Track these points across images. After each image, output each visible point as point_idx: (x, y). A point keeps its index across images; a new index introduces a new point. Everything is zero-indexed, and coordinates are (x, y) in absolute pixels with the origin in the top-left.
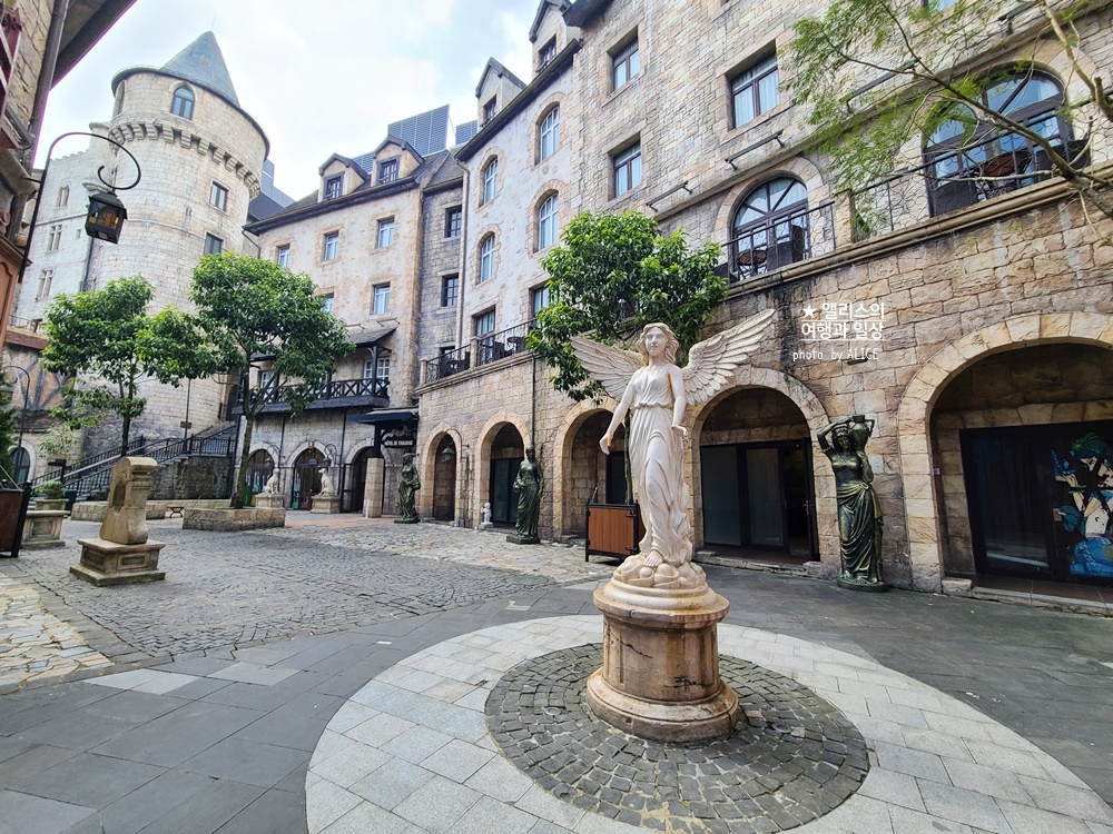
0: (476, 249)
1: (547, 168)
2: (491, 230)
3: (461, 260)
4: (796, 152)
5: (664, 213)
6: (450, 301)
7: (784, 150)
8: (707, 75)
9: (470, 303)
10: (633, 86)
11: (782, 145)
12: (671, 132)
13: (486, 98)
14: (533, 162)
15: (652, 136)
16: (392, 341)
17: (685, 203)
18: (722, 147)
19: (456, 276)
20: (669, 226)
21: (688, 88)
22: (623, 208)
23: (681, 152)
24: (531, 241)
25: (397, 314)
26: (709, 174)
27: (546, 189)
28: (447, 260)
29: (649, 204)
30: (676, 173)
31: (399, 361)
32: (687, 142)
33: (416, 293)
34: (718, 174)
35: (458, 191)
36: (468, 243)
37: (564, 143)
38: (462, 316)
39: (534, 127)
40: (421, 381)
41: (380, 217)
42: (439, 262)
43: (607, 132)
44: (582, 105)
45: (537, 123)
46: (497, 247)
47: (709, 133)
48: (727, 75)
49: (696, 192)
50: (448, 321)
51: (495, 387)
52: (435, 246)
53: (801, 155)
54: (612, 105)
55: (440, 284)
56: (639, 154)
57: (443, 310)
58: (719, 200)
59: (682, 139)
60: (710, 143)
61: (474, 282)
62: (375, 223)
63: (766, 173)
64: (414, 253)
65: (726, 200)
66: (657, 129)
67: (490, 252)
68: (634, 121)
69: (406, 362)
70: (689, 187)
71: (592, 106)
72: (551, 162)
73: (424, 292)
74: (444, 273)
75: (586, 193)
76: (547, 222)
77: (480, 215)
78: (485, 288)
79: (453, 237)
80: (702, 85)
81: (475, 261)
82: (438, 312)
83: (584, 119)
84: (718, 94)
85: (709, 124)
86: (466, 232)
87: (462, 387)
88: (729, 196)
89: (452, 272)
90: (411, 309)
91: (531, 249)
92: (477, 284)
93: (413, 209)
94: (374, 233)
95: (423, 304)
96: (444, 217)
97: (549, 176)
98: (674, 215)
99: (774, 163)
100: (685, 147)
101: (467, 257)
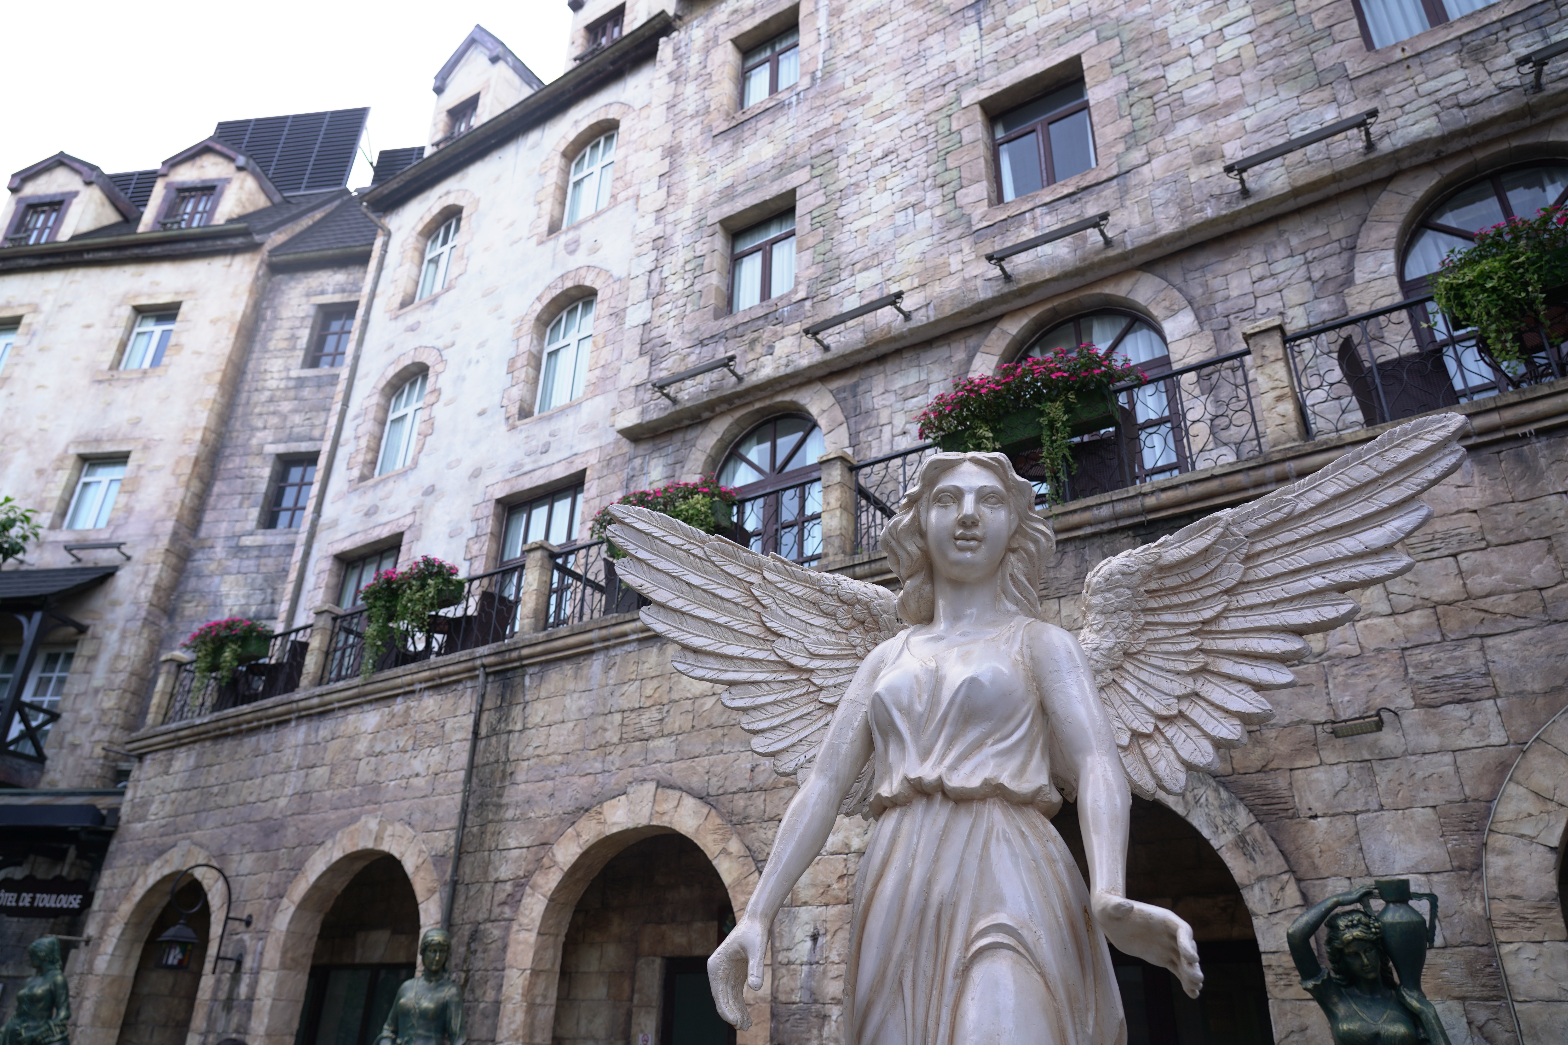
0: (376, 399)
1: (577, 242)
2: (423, 358)
3: (333, 421)
4: (1138, 260)
5: (844, 357)
6: (284, 517)
7: (1111, 253)
8: (941, 101)
9: (334, 524)
10: (781, 106)
11: (1108, 242)
12: (864, 197)
13: (455, 95)
14: (544, 227)
15: (822, 200)
16: (99, 602)
17: (894, 339)
18: (978, 235)
19: (311, 459)
20: (856, 386)
21: (903, 118)
22: (749, 337)
23: (886, 235)
24: (516, 393)
25: (131, 532)
26: (952, 284)
27: (569, 284)
28: (297, 419)
29: (813, 332)
30: (873, 276)
31: (104, 659)
32: (900, 218)
33: (196, 485)
34: (970, 285)
35: (355, 273)
36: (357, 383)
37: (621, 197)
38: (307, 554)
39: (557, 161)
40: (150, 718)
41: (143, 301)
42: (274, 421)
43: (720, 181)
44: (670, 127)
45: (564, 154)
46: (431, 399)
47: (949, 206)
48: (985, 105)
49: (920, 319)
50: (270, 564)
51: (361, 747)
52: (272, 384)
53: (1148, 266)
54: (733, 134)
55: (266, 472)
56: (792, 234)
57: (259, 539)
58: (972, 342)
59: (887, 212)
60: (949, 225)
61: (356, 473)
62: (126, 312)
63: (1074, 296)
64: (211, 392)
65: (987, 342)
66: (833, 188)
67: (410, 410)
68: (783, 168)
69: (122, 664)
70: (907, 304)
71: (690, 133)
72: (587, 233)
73: (218, 487)
74: (281, 448)
75: (663, 298)
76: (562, 354)
77: (401, 324)
78: (381, 491)
79: (324, 370)
80: (933, 118)
81: (368, 426)
82: (247, 541)
83: (672, 152)
84: (968, 135)
85: (946, 189)
86: (356, 358)
87: (265, 740)
88: (995, 334)
89: (304, 447)
90: (169, 526)
91: (514, 410)
92: (363, 478)
93: (234, 295)
94: (118, 334)
95: (209, 517)
96: (309, 322)
97: (580, 259)
98: (868, 363)
99: (1090, 277)
100: (896, 228)
101: (351, 412)
